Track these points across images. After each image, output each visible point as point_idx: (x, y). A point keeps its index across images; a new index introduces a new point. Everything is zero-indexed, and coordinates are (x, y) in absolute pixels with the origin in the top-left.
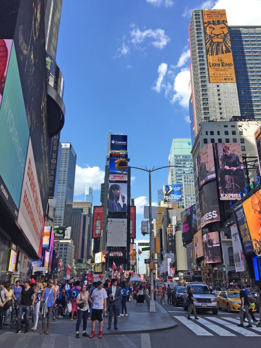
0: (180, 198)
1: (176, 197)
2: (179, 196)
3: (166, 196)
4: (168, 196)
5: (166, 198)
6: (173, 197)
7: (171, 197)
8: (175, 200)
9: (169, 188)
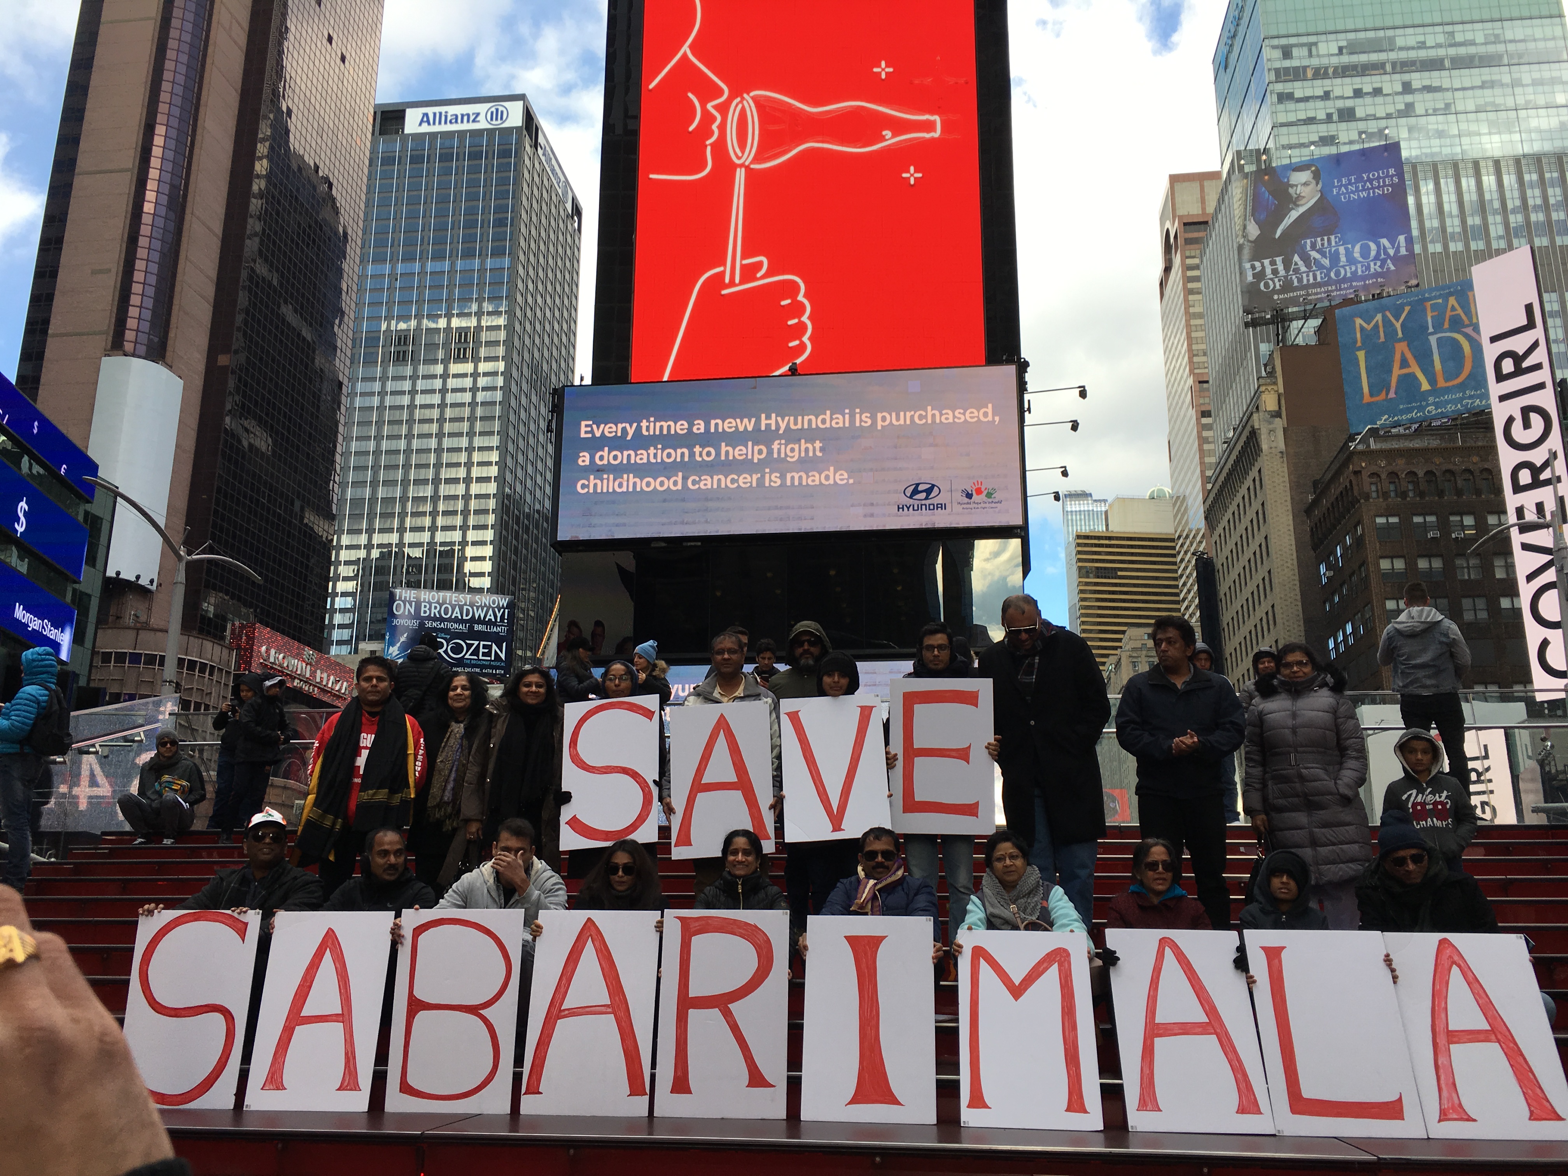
0: (1396, 259)
1: (1357, 255)
2: (1384, 242)
3: (1257, 256)
4: (1279, 260)
5: (1260, 276)
6: (1326, 262)
7: (1306, 259)
8: (1345, 280)
9: (1291, 191)
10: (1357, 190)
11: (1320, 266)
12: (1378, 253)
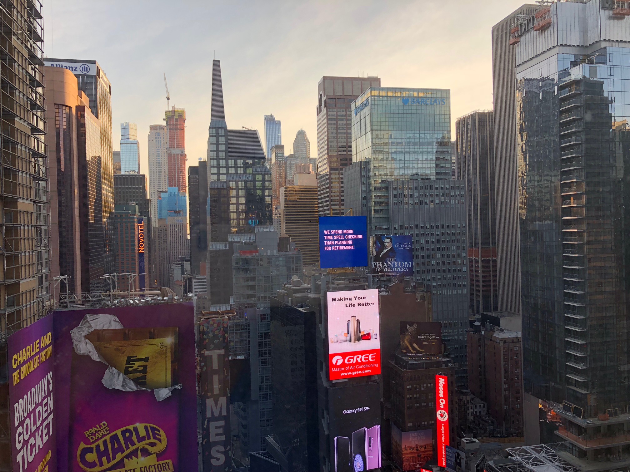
0: (408, 268)
1: (399, 265)
2: (406, 262)
9: (385, 244)
10: (401, 247)
11: (391, 267)
12: (404, 266)
